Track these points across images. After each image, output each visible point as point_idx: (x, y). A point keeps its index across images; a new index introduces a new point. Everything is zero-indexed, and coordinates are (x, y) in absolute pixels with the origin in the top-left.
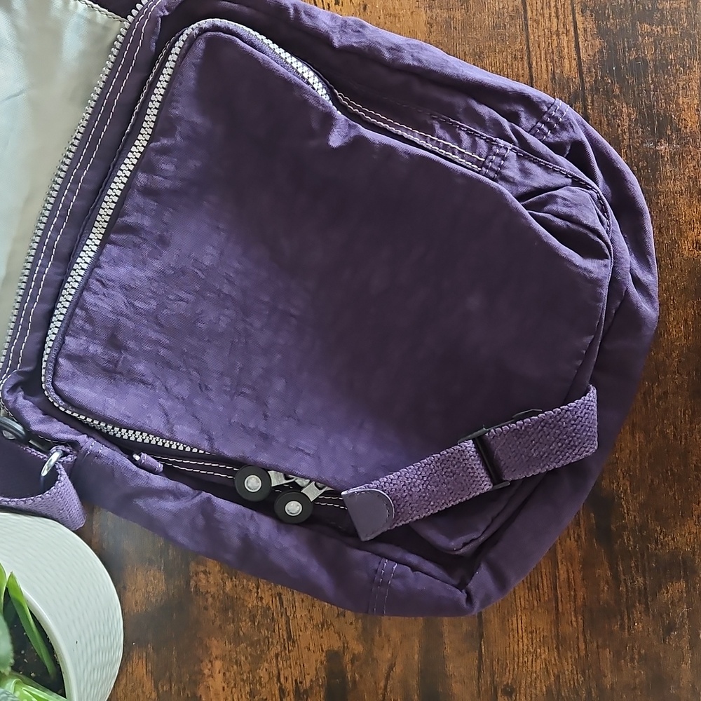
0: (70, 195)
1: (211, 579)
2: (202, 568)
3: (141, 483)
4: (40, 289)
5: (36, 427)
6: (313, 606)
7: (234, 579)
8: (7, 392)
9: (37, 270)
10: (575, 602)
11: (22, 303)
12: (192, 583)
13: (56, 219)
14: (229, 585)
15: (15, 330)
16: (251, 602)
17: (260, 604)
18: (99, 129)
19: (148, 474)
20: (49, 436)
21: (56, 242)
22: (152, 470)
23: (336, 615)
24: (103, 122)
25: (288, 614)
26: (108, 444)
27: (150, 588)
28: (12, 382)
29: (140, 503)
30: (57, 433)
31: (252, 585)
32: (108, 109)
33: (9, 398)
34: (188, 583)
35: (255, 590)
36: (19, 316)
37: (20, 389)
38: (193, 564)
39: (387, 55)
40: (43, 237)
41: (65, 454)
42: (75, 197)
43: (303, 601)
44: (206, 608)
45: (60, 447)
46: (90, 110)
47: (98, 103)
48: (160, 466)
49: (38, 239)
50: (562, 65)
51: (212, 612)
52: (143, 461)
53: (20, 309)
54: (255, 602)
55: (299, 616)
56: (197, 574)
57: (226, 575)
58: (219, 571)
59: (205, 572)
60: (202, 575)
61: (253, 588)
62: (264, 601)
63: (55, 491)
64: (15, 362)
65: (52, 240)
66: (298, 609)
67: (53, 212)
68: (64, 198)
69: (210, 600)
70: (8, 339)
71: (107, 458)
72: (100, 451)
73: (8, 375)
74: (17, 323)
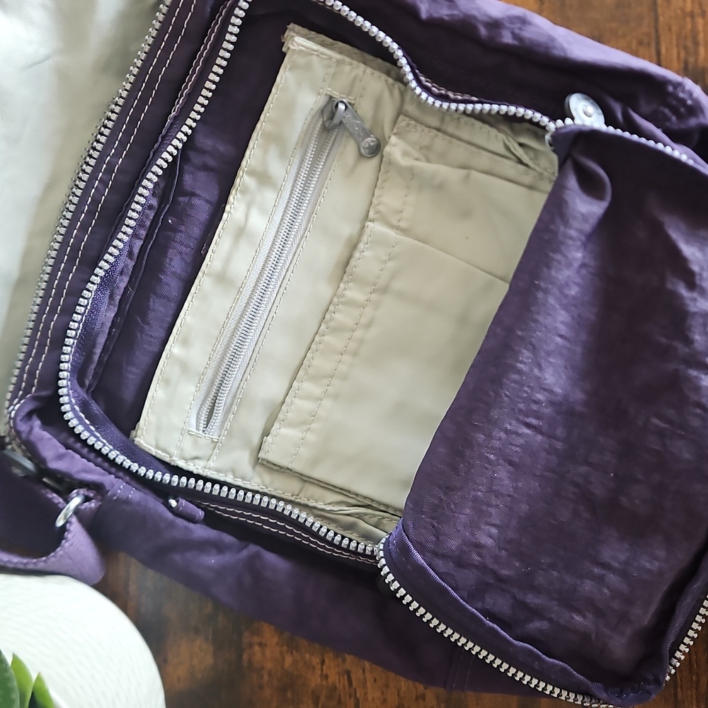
0: (101, 187)
1: (268, 653)
2: (256, 639)
3: (177, 534)
4: (62, 299)
5: (53, 465)
6: (387, 686)
7: (294, 652)
8: (21, 420)
9: (59, 275)
10: (697, 689)
11: (40, 314)
12: (245, 657)
13: (83, 215)
14: (289, 660)
15: (30, 346)
16: (314, 680)
17: (324, 682)
18: (139, 109)
19: (185, 523)
20: (69, 476)
21: (83, 244)
22: (191, 519)
23: (414, 698)
24: (143, 101)
25: (358, 695)
26: (139, 487)
27: (195, 662)
28: (26, 410)
29: (177, 557)
30: (79, 472)
31: (316, 660)
32: (150, 86)
33: (23, 427)
34: (240, 656)
35: (319, 666)
36: (35, 330)
37: (35, 417)
38: (246, 634)
39: (483, 31)
40: (67, 236)
41: (87, 499)
42: (107, 190)
43: (375, 680)
44: (261, 687)
45: (82, 491)
46: (128, 86)
47: (139, 78)
48: (201, 513)
49: (60, 238)
50: (696, 53)
51: (268, 692)
52: (181, 508)
53: (37, 322)
54: (319, 680)
55: (370, 698)
56: (251, 646)
57: (285, 648)
58: (277, 644)
59: (260, 645)
60: (257, 648)
61: (317, 664)
62: (329, 680)
63: (61, 553)
64: (30, 385)
65: (79, 239)
66: (369, 691)
67: (79, 206)
68: (93, 190)
69: (266, 677)
70: (22, 356)
71: (139, 504)
72: (130, 496)
73: (20, 400)
74: (33, 338)
